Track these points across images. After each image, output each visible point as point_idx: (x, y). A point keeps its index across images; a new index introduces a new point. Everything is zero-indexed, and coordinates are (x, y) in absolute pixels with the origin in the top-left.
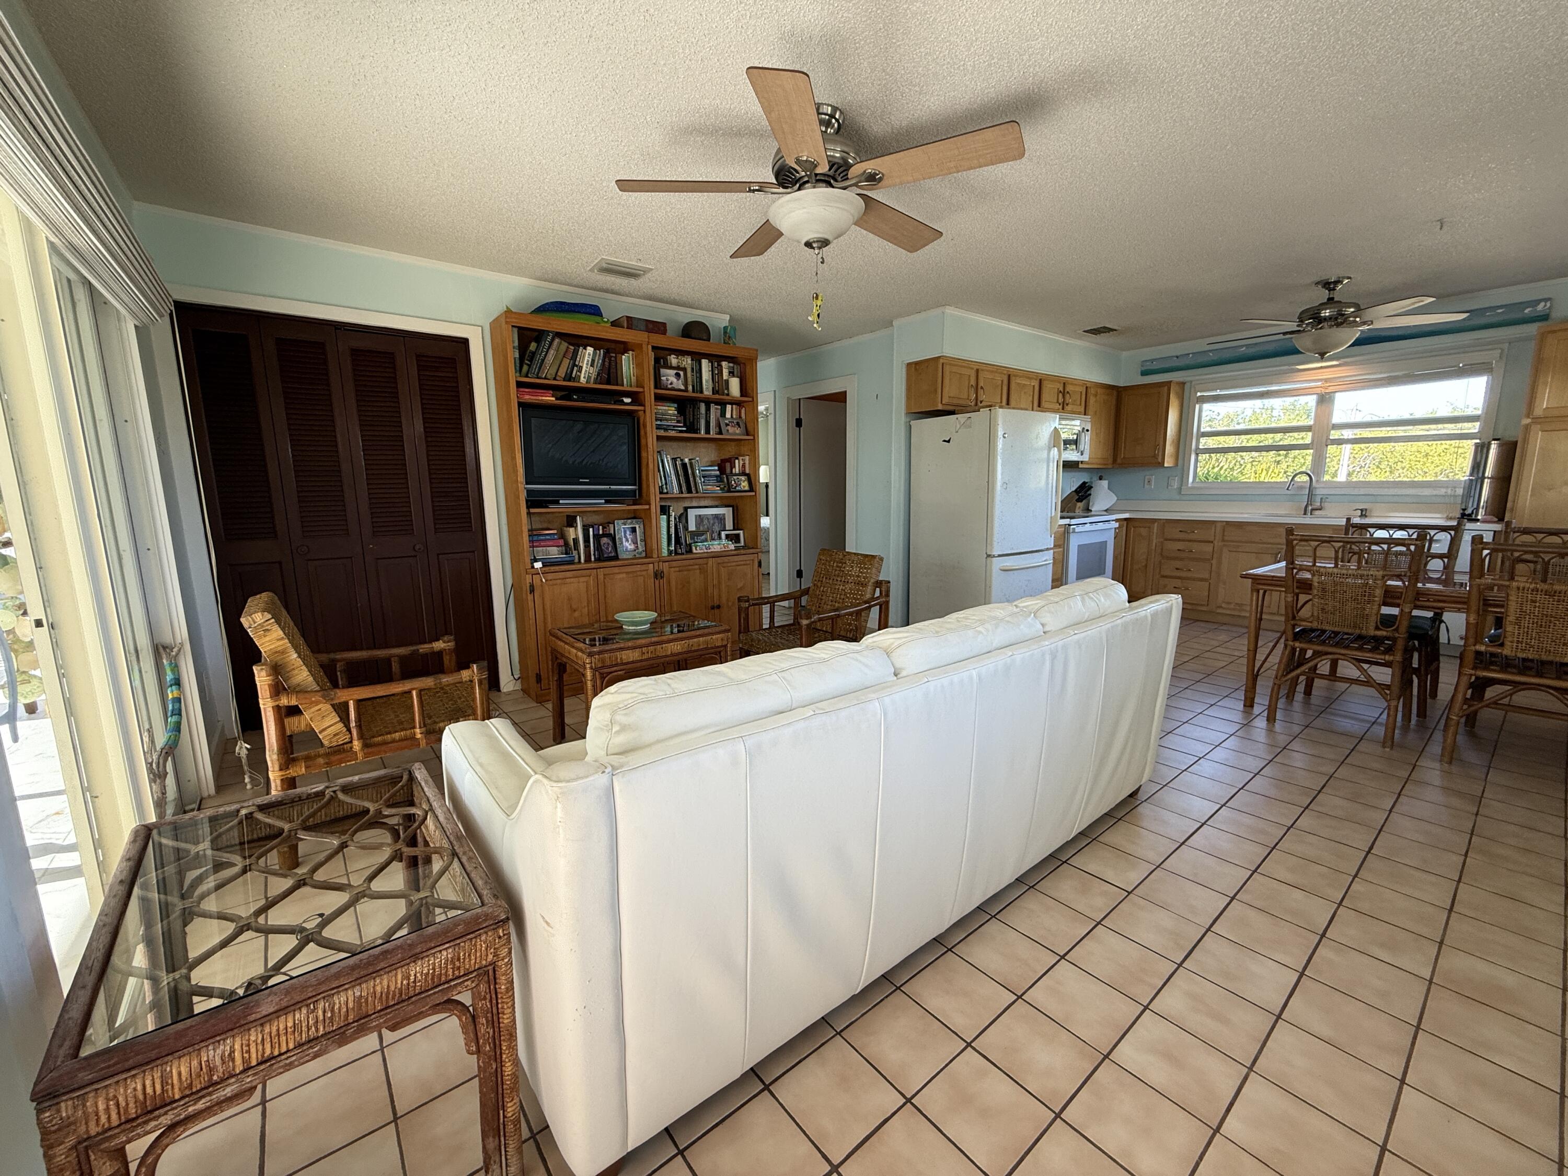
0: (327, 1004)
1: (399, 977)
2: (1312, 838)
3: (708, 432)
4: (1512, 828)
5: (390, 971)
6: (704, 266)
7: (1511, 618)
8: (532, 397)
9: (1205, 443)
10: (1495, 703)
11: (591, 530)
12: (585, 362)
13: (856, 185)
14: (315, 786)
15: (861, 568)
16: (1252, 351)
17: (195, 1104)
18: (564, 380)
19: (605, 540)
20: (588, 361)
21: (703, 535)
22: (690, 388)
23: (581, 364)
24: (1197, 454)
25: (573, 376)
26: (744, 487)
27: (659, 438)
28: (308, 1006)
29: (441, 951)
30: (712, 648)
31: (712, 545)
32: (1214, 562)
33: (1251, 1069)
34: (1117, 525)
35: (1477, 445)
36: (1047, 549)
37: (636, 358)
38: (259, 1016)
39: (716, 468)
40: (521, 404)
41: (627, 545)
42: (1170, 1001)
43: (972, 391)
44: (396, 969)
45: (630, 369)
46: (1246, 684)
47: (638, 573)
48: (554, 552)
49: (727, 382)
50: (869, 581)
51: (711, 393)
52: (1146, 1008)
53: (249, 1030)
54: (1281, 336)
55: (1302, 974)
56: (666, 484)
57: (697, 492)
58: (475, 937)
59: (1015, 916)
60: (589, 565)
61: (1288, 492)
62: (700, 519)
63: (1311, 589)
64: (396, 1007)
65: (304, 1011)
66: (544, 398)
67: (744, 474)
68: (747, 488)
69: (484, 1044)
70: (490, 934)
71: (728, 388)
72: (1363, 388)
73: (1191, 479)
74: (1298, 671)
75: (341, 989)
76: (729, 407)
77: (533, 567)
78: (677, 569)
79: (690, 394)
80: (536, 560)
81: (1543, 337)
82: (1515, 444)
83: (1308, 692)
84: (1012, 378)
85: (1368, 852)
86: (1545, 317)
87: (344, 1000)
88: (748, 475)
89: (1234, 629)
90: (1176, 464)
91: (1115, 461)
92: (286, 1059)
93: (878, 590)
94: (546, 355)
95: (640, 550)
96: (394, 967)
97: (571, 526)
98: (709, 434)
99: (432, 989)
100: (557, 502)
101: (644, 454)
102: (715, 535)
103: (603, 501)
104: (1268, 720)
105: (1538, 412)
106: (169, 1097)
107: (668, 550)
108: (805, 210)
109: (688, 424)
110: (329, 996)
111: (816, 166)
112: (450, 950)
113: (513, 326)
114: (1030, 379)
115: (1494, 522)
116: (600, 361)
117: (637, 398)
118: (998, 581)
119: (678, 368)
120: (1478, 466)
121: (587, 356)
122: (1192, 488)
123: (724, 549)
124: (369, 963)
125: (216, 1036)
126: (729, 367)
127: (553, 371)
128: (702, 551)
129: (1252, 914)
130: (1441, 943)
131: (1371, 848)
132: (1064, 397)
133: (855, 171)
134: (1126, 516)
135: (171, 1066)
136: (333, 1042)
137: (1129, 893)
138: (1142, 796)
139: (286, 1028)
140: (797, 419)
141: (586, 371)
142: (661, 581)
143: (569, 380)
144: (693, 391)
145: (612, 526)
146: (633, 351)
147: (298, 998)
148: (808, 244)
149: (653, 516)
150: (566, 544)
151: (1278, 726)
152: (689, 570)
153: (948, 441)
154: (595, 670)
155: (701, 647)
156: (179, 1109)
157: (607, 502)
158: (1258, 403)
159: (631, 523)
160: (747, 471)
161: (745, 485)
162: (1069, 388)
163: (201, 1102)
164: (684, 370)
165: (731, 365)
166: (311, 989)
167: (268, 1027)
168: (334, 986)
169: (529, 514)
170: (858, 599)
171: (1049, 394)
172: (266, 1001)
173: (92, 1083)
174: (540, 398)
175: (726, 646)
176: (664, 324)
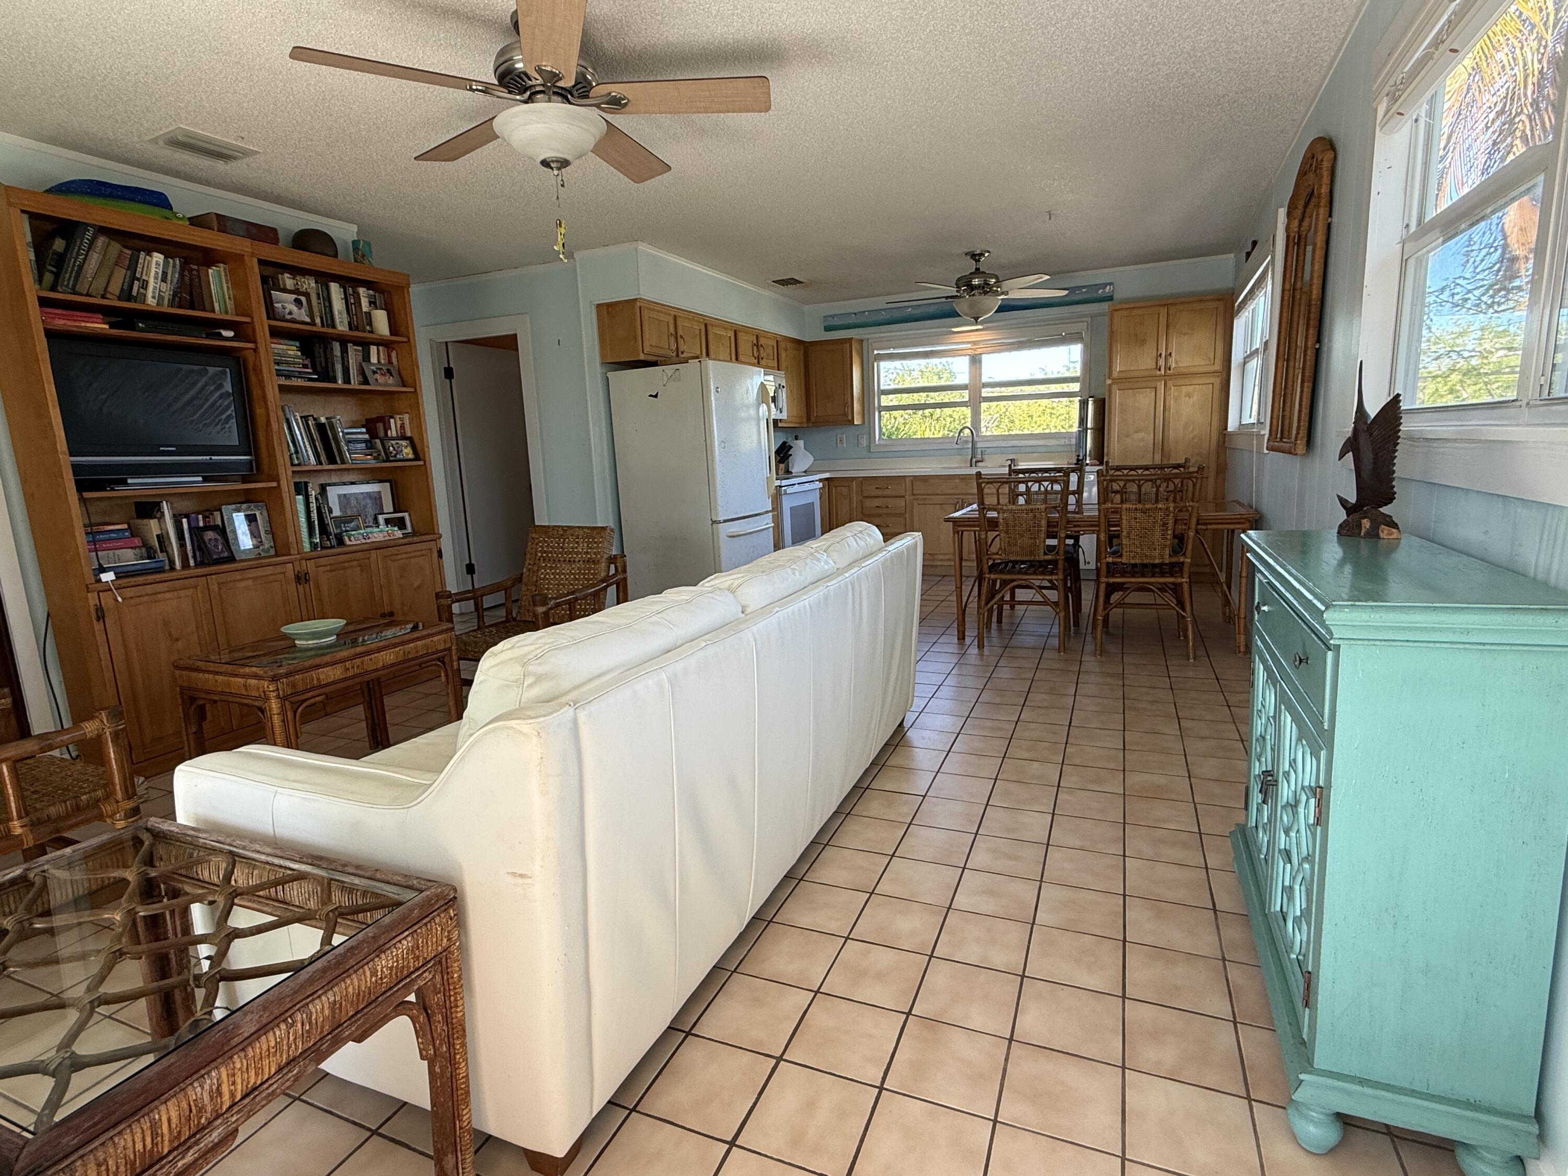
0: (304, 1016)
1: (368, 973)
2: (1033, 726)
3: (347, 380)
4: (1145, 690)
5: (358, 970)
6: (341, 159)
7: (1124, 534)
8: (69, 323)
9: (886, 401)
10: (1120, 604)
11: (185, 521)
12: (152, 274)
13: (598, 106)
14: (7, 871)
15: (589, 543)
16: (917, 312)
17: (183, 1158)
18: (119, 299)
19: (210, 535)
20: (157, 273)
21: (352, 521)
22: (318, 321)
23: (144, 277)
24: (880, 412)
25: (134, 292)
26: (407, 454)
27: (283, 389)
28: (285, 1021)
29: (400, 941)
30: (434, 653)
31: (371, 533)
32: (907, 516)
33: (1041, 881)
34: (821, 485)
35: (1080, 401)
36: (767, 512)
37: (231, 274)
38: (240, 1039)
39: (364, 430)
40: (51, 335)
41: (245, 541)
42: (979, 858)
43: (672, 339)
44: (362, 967)
45: (222, 288)
46: (958, 618)
47: (271, 578)
48: (129, 557)
49: (368, 314)
50: (602, 557)
51: (347, 329)
52: (964, 868)
53: (231, 1058)
54: (944, 300)
55: (1053, 814)
56: (297, 452)
57: (343, 462)
58: (430, 922)
59: (844, 839)
60: (187, 573)
61: (957, 446)
62: (343, 499)
63: (997, 526)
64: (366, 1010)
65: (283, 1026)
66: (88, 325)
67: (404, 437)
68: (411, 456)
69: (441, 1044)
70: (442, 915)
71: (370, 323)
72: (1000, 351)
73: (877, 438)
74: (992, 603)
75: (315, 996)
76: (373, 349)
77: (100, 581)
78: (328, 568)
79: (319, 328)
80: (104, 570)
81: (1112, 313)
82: (1104, 400)
83: (999, 621)
84: (710, 328)
85: (1070, 726)
86: (1110, 298)
87: (320, 1008)
88: (410, 439)
89: (931, 578)
90: (864, 422)
91: (809, 419)
92: (267, 1088)
93: (612, 566)
94: (85, 260)
95: (267, 546)
96: (361, 964)
97: (151, 517)
98: (349, 383)
99: (396, 985)
100: (124, 482)
101: (259, 411)
102: (370, 520)
103: (200, 479)
104: (979, 647)
105: (1115, 375)
106: (158, 1151)
107: (311, 543)
108: (546, 125)
109: (319, 369)
110: (303, 1006)
111: (561, 79)
112: (409, 939)
113: (23, 211)
114: (726, 329)
115: (1095, 465)
116: (177, 276)
117: (242, 331)
118: (725, 548)
119: (296, 291)
120: (1083, 421)
121: (153, 265)
122: (879, 445)
123: (388, 538)
124: (338, 964)
125: (199, 1070)
126: (369, 296)
127: (99, 285)
128: (359, 542)
129: (1011, 786)
130: (1124, 770)
131: (1070, 723)
132: (758, 350)
133: (599, 91)
134: (827, 475)
135: (159, 1113)
136: (310, 1060)
137: (924, 797)
138: (907, 724)
139: (268, 1050)
140: (445, 368)
141: (155, 288)
142: (307, 586)
143: (129, 300)
144: (323, 326)
145: (217, 514)
146: (225, 264)
147: (277, 1012)
148: (545, 163)
149: (286, 496)
150: (146, 545)
151: (986, 651)
152: (344, 568)
153: (656, 396)
154: (283, 699)
155: (420, 653)
156: (167, 1167)
157: (205, 480)
158: (923, 362)
159: (249, 508)
160: (409, 434)
161: (407, 452)
162: (762, 341)
163: (190, 1154)
164: (307, 295)
165: (371, 292)
166: (288, 1000)
167: (250, 1049)
168: (309, 993)
169: (82, 500)
170: (591, 579)
171: (745, 348)
172: (245, 1020)
173: (77, 1149)
174: (83, 324)
175: (450, 649)
176: (274, 231)
